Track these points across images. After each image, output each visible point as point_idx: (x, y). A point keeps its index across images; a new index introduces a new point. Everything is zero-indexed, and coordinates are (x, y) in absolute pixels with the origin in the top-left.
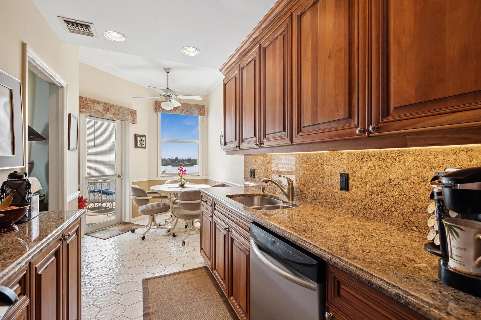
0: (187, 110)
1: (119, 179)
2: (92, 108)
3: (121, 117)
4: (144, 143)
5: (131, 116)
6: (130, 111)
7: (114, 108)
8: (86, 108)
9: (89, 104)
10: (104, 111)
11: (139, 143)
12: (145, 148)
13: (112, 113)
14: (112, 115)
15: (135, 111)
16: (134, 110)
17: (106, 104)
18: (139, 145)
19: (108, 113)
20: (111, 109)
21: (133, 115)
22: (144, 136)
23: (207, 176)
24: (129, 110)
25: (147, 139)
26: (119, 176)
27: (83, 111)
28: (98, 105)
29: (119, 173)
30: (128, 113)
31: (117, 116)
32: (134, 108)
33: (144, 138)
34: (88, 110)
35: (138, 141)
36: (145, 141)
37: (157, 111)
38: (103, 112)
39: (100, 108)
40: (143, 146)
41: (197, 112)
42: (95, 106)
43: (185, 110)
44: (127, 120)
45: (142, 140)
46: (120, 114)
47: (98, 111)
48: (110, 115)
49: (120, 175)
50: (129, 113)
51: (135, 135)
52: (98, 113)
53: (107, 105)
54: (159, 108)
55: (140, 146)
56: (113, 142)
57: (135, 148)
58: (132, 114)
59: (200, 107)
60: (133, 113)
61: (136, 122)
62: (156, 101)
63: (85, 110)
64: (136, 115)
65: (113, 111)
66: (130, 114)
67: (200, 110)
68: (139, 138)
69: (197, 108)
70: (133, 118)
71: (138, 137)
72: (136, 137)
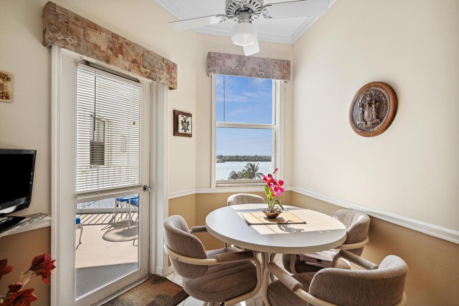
0: (261, 68)
1: (147, 193)
2: (82, 37)
3: (149, 71)
4: (189, 127)
5: (168, 73)
6: (166, 62)
7: (133, 50)
8: (65, 34)
9: (73, 27)
10: (111, 49)
11: (180, 127)
12: (190, 136)
13: (130, 59)
14: (128, 63)
15: (175, 65)
16: (173, 63)
17: (115, 36)
18: (181, 131)
19: (120, 56)
20: (125, 49)
21: (170, 70)
22: (189, 115)
23: (291, 186)
24: (163, 59)
25: (193, 121)
26: (145, 188)
27: (57, 40)
28: (97, 34)
29: (146, 183)
30: (162, 65)
31: (139, 67)
32: (173, 60)
33: (190, 118)
34: (70, 38)
35: (180, 122)
36: (190, 123)
37: (211, 71)
38: (109, 52)
39: (102, 42)
40: (188, 132)
41: (278, 73)
42: (88, 34)
43: (258, 68)
44: (160, 79)
45: (187, 121)
46: (146, 64)
47: (96, 46)
48: (124, 62)
49: (148, 185)
50: (164, 65)
51: (174, 111)
52: (96, 52)
53: (118, 40)
54: (215, 65)
55: (183, 132)
56: (134, 123)
57: (174, 135)
58: (168, 69)
59: (282, 63)
60: (171, 68)
61: (176, 85)
62: (209, 53)
63: (62, 38)
64: (176, 73)
65: (132, 55)
66: (165, 68)
67: (282, 68)
68: (181, 118)
69: (277, 66)
70: (171, 77)
71: (180, 116)
72: (176, 114)
